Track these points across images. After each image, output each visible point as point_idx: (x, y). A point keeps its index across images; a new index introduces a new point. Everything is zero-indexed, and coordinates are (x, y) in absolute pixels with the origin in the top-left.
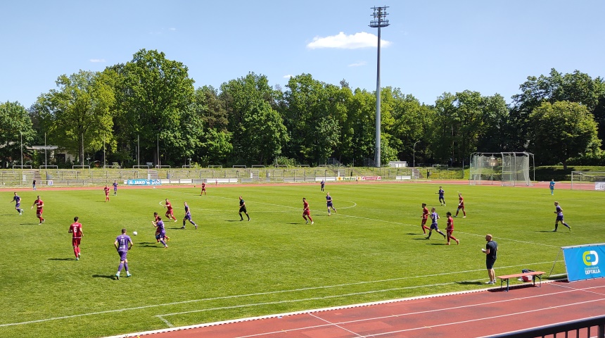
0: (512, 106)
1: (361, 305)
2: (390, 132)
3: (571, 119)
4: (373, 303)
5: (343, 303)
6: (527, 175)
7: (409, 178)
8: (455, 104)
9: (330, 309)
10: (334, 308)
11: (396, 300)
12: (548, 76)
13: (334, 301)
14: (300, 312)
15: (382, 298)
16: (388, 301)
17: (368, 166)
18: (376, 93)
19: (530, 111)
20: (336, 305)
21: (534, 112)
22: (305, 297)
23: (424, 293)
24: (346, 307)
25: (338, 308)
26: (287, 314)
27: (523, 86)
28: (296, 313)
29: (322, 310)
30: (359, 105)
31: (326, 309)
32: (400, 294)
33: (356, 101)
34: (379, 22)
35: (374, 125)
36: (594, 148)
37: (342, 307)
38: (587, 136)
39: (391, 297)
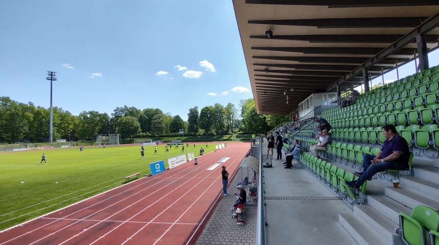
0: (111, 117)
1: (73, 205)
2: (57, 126)
3: (132, 122)
4: (79, 203)
5: (61, 207)
6: (118, 142)
7: (68, 146)
8: (88, 116)
9: (55, 211)
10: (57, 211)
11: (89, 198)
12: (123, 107)
13: (56, 207)
14: (36, 219)
15: (82, 199)
16: (86, 200)
17: (45, 142)
18: (50, 109)
19: (118, 119)
20: (58, 209)
21: (119, 120)
22: (35, 210)
23: (101, 192)
24: (64, 208)
25: (59, 210)
26: (27, 222)
27: (115, 110)
28: (33, 220)
29: (50, 213)
30: (40, 114)
31: (52, 212)
32: (91, 195)
33: (38, 112)
34: (52, 78)
35: (49, 123)
36: (139, 132)
37: (62, 209)
38: (137, 128)
39: (87, 197)
